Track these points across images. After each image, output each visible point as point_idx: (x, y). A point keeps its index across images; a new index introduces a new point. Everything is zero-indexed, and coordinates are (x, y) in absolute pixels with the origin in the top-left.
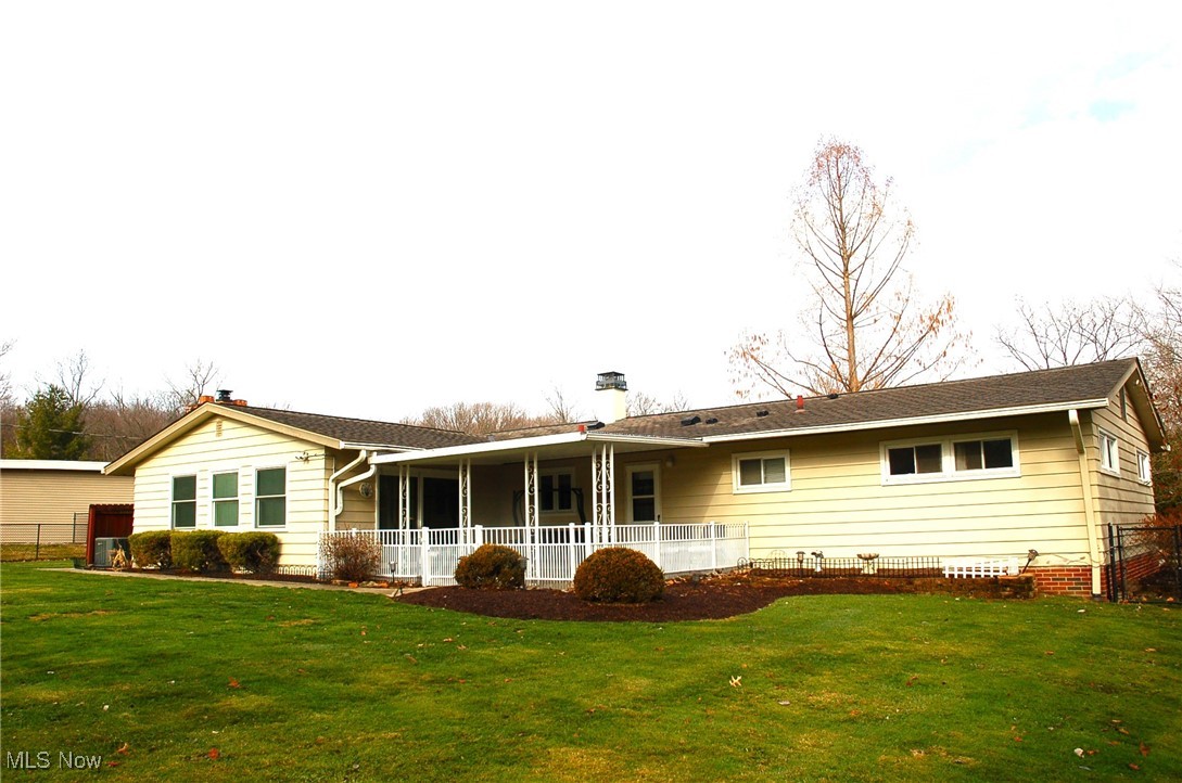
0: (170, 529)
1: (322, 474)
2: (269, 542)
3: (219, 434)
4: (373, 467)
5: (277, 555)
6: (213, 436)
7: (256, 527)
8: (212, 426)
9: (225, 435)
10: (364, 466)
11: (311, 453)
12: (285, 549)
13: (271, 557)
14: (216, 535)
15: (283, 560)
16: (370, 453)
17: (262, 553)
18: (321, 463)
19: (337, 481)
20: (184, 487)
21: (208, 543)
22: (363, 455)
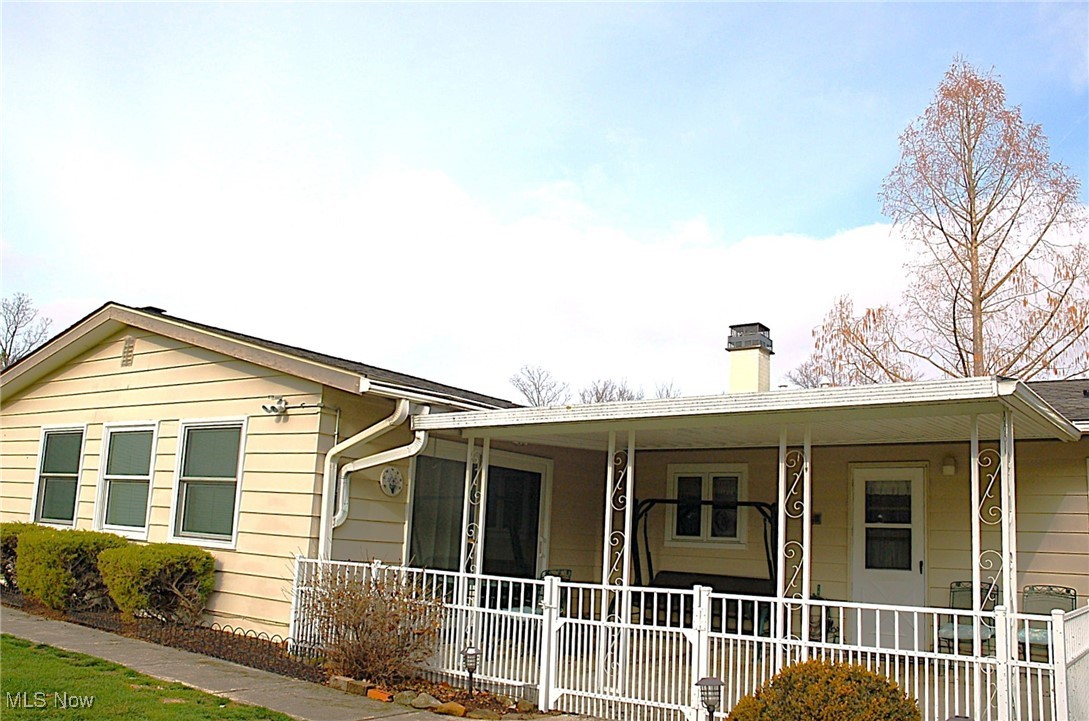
0: (31, 520)
1: (312, 444)
2: (197, 568)
3: (127, 362)
4: (421, 435)
5: (211, 593)
6: (116, 365)
7: (176, 535)
8: (117, 349)
9: (139, 362)
10: (404, 433)
11: (293, 401)
12: (229, 584)
13: (199, 596)
14: (102, 543)
15: (221, 605)
16: (417, 406)
17: (180, 589)
18: (311, 422)
19: (341, 460)
20: (62, 450)
21: (83, 558)
22: (404, 407)
